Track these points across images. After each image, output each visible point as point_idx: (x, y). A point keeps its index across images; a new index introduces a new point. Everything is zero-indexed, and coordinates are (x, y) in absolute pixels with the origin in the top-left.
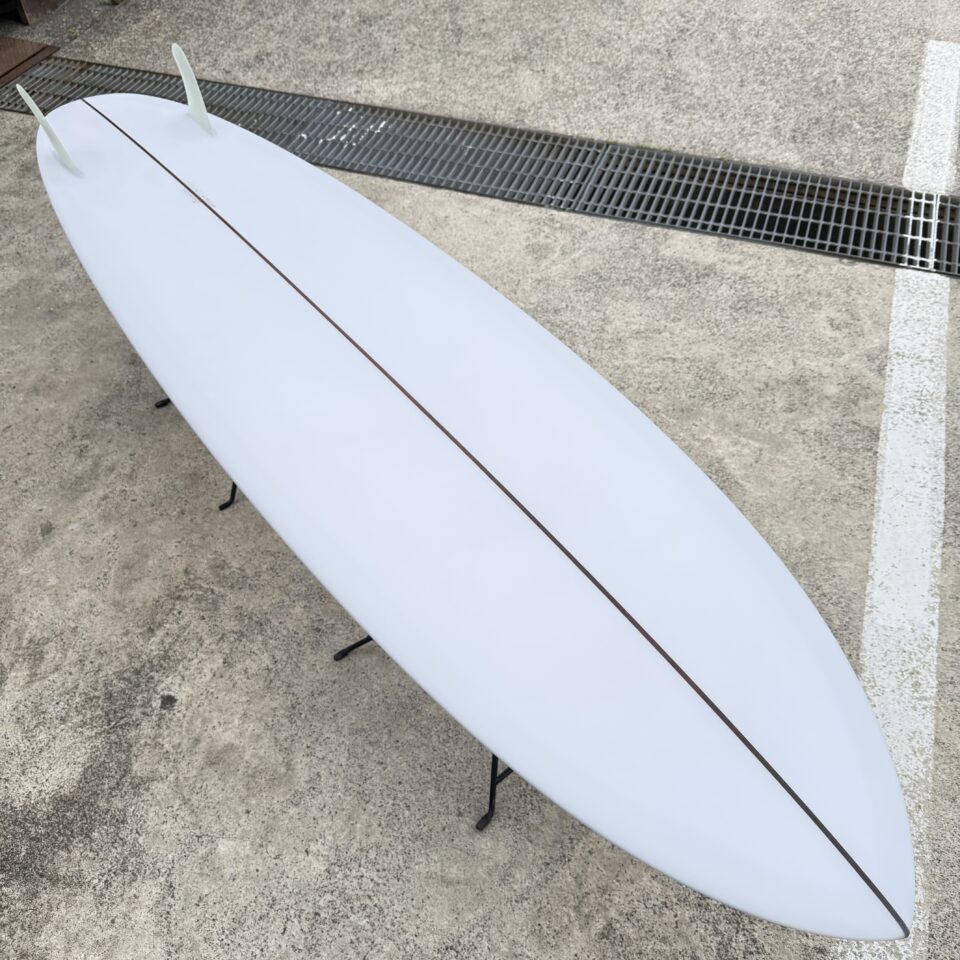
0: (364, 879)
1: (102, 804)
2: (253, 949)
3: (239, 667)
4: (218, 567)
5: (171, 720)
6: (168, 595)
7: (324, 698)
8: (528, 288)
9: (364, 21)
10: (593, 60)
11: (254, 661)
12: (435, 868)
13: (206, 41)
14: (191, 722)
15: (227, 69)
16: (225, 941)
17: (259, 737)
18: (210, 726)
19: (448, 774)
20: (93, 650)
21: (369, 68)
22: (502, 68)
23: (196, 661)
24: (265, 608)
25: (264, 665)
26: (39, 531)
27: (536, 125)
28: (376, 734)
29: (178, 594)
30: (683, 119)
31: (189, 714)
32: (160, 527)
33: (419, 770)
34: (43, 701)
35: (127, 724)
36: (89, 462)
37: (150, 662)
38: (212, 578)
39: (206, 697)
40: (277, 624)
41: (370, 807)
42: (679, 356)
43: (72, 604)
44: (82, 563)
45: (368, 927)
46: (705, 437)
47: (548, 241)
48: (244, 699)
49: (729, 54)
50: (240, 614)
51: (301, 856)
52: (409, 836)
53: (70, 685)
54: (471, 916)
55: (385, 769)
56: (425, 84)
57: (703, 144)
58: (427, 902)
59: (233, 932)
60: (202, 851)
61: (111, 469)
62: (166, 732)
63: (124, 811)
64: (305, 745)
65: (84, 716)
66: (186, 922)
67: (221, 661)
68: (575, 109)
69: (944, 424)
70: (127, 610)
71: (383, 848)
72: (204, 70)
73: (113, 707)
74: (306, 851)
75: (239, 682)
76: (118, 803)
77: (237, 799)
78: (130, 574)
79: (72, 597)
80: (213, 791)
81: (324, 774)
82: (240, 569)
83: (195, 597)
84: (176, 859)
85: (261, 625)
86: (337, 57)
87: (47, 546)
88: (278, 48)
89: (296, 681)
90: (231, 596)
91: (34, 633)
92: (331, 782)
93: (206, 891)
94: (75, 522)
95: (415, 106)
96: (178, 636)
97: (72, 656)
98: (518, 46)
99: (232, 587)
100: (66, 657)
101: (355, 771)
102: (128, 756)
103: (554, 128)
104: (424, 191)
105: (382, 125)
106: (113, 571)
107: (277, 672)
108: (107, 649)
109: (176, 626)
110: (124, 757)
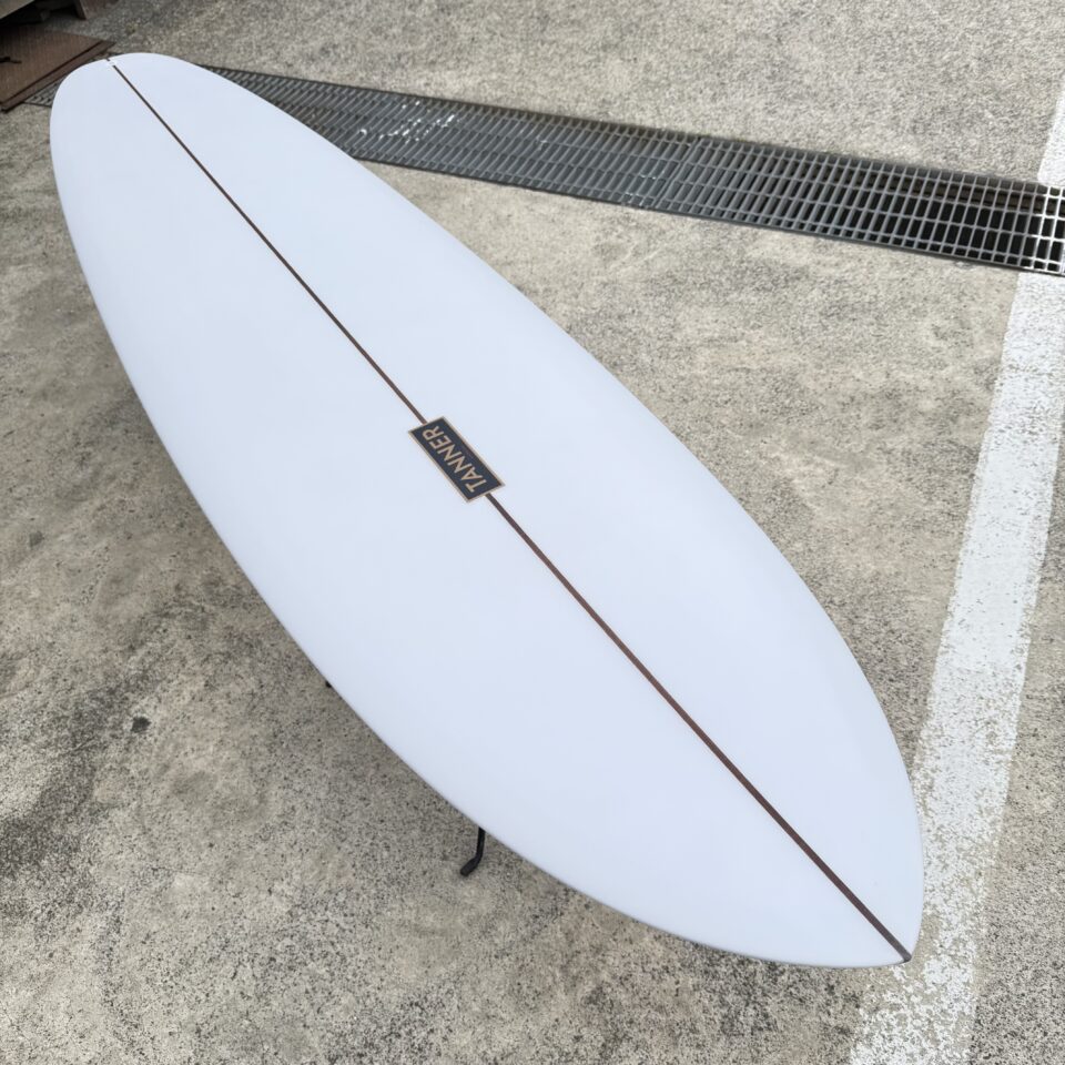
0: (329, 924)
1: (57, 830)
2: (198, 993)
3: (222, 690)
4: (212, 584)
5: (140, 744)
6: (155, 612)
7: (310, 727)
8: (591, 292)
9: (442, 10)
10: (692, 47)
11: (238, 684)
12: (409, 916)
13: (270, 33)
14: (162, 748)
15: (289, 62)
16: (169, 982)
17: (233, 766)
18: (182, 753)
19: (437, 813)
20: (68, 667)
21: (443, 59)
22: (590, 58)
23: (176, 682)
24: (257, 628)
25: (248, 690)
26: (28, 541)
27: (622, 117)
28: (362, 768)
29: (166, 611)
30: (788, 110)
31: (161, 738)
32: (156, 540)
33: (404, 807)
34: (9, 719)
35: (95, 746)
36: (90, 470)
37: (127, 682)
38: (204, 595)
39: (182, 722)
40: (268, 646)
41: (345, 846)
42: (754, 367)
43: (53, 618)
44: (68, 576)
45: (327, 976)
46: (773, 456)
47: (620, 241)
48: (223, 724)
49: (847, 38)
50: (229, 633)
51: (263, 896)
52: (385, 879)
53: (39, 703)
54: (442, 970)
55: (367, 805)
56: (502, 75)
57: (809, 136)
58: (396, 952)
59: (180, 972)
60: (156, 885)
61: (112, 478)
62: (135, 757)
63: (78, 838)
64: (283, 777)
65: (50, 736)
66: (128, 960)
67: (203, 683)
68: (666, 100)
69: (1058, 445)
70: (109, 626)
71: (354, 891)
72: (264, 63)
73: (82, 728)
74: (270, 891)
75: (220, 707)
76: (73, 830)
77: (201, 830)
78: (118, 588)
79: (53, 611)
80: (176, 822)
81: (300, 808)
82: (235, 586)
83: (183, 614)
84: (127, 892)
85: (251, 646)
86: (410, 48)
87: (33, 557)
88: (346, 39)
89: (281, 708)
90: (222, 615)
91: (8, 647)
92: (306, 817)
93: (155, 928)
94: (66, 533)
95: (489, 99)
96: (160, 656)
97: (45, 673)
98: (609, 34)
99: (224, 605)
100: (38, 673)
101: (334, 807)
102: (90, 781)
103: (641, 120)
104: (487, 189)
105: (450, 119)
106: (99, 586)
107: (262, 698)
108: (84, 667)
109: (159, 645)
110: (86, 781)
